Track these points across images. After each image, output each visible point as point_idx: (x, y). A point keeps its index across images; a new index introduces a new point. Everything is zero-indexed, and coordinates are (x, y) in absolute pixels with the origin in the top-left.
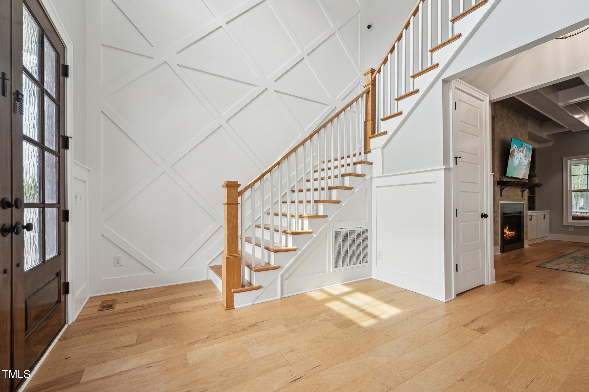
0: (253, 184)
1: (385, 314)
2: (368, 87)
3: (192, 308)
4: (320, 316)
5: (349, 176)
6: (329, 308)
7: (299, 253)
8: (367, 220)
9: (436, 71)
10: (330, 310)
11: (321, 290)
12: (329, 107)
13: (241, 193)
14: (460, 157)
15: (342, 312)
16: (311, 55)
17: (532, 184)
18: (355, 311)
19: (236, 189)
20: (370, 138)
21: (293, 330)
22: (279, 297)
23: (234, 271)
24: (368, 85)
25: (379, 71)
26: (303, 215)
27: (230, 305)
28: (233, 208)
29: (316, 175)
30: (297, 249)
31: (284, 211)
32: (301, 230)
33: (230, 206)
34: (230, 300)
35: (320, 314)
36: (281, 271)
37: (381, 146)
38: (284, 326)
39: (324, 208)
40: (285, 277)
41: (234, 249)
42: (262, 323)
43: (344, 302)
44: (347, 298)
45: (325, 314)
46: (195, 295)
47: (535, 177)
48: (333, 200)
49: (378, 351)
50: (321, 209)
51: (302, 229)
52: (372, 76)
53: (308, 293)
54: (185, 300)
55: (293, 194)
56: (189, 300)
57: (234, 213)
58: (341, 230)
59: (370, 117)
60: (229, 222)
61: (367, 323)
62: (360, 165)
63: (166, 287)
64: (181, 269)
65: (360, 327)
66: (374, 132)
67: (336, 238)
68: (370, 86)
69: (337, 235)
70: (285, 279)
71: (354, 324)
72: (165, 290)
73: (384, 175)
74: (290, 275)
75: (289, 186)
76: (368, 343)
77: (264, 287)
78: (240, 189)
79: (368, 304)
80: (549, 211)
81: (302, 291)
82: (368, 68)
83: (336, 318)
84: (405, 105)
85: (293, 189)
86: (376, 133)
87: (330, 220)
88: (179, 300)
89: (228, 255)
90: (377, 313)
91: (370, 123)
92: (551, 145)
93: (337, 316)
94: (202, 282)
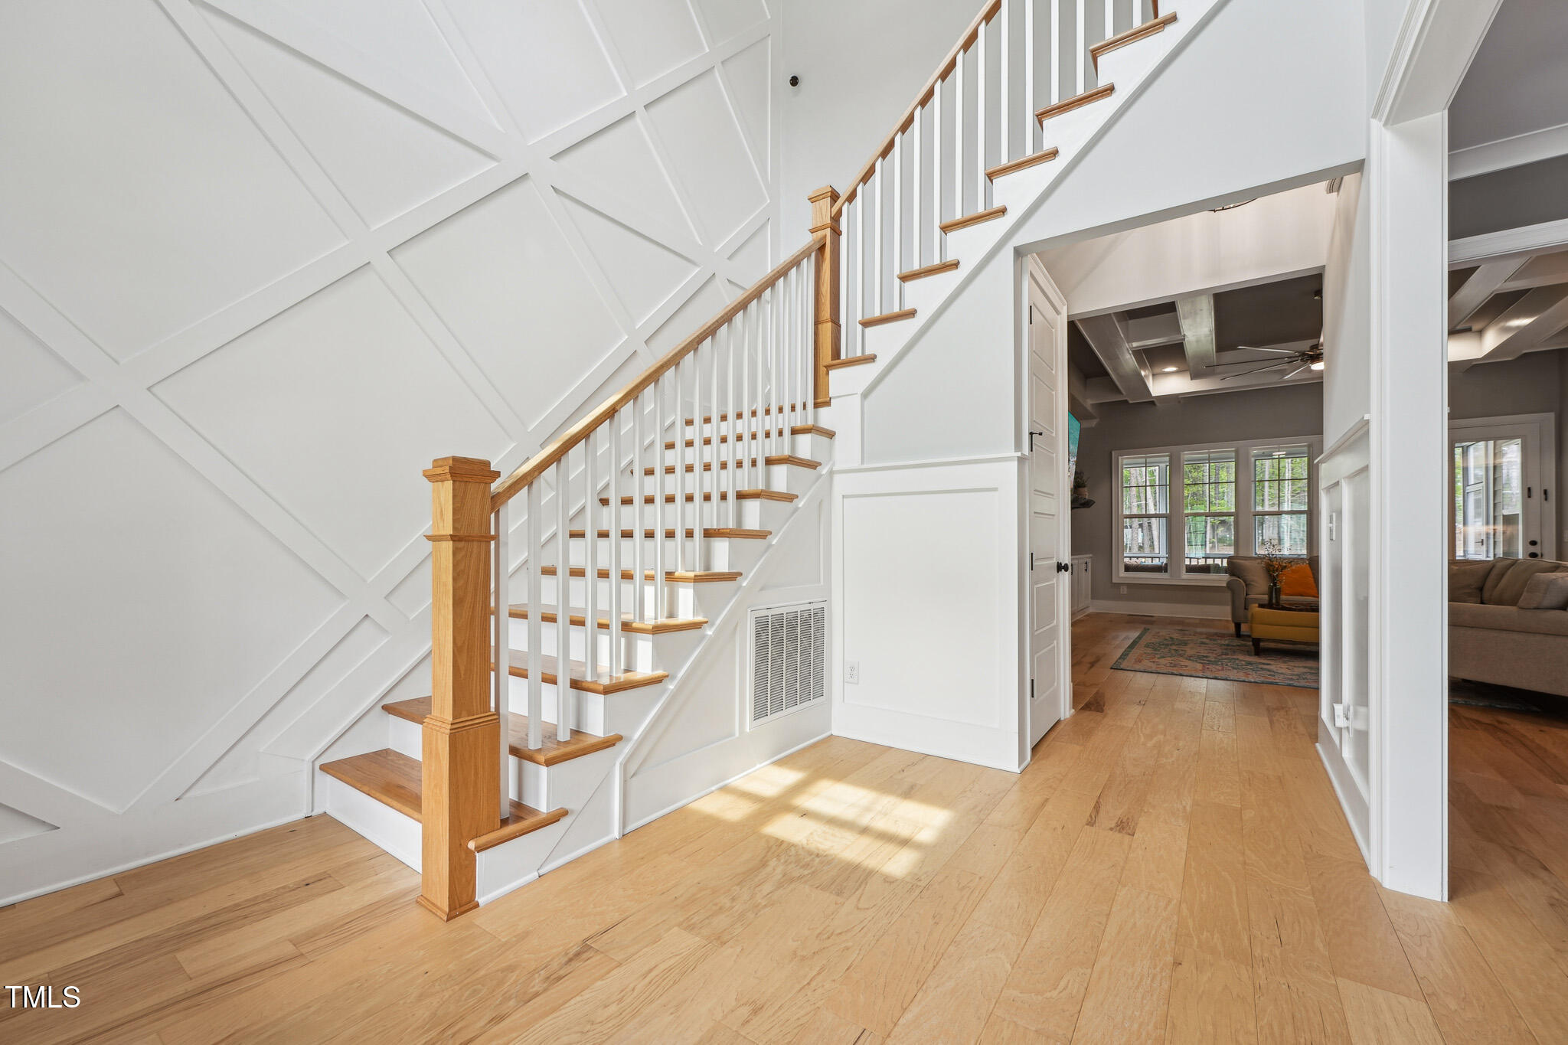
0: (536, 473)
1: (922, 828)
2: (820, 234)
3: (296, 942)
4: (769, 869)
5: (786, 463)
6: (777, 839)
7: (671, 687)
8: (822, 583)
9: (1000, 226)
10: (783, 846)
11: (725, 789)
12: (697, 270)
13: (497, 501)
14: (1041, 434)
15: (822, 847)
16: (654, 110)
17: (1083, 501)
18: (849, 837)
19: (482, 485)
20: (829, 367)
21: (719, 937)
22: (616, 834)
23: (476, 774)
24: (822, 228)
25: (852, 197)
26: (676, 574)
27: (462, 900)
28: (471, 553)
29: (672, 458)
30: (668, 676)
31: (575, 562)
32: (667, 617)
33: (461, 545)
34: (464, 880)
35: (764, 864)
36: (624, 750)
37: (861, 389)
38: (685, 929)
39: (732, 551)
40: (632, 769)
41: (476, 696)
42: (606, 936)
43: (805, 814)
44: (805, 801)
45: (780, 860)
46: (283, 887)
47: (1085, 487)
48: (748, 528)
49: (972, 938)
50: (722, 556)
51: (671, 615)
52: (831, 207)
53: (696, 806)
54: (245, 917)
55: (605, 509)
56: (267, 913)
57: (477, 571)
58: (769, 613)
59: (826, 313)
60: (457, 602)
61: (899, 864)
62: (810, 435)
63: (120, 879)
64: (194, 793)
65: (889, 880)
66: (836, 354)
67: (758, 635)
68: (828, 231)
69: (761, 625)
70: (632, 774)
71: (870, 873)
72: (120, 894)
73: (866, 466)
74: (645, 761)
75: (594, 485)
76: (937, 923)
77: (572, 811)
78: (495, 486)
79: (868, 809)
80: (1091, 555)
81: (675, 802)
82: (821, 185)
83: (813, 869)
84: (925, 295)
85: (604, 496)
86: (843, 356)
87: (744, 584)
88: (213, 921)
89: (453, 719)
90: (904, 831)
91: (827, 328)
92: (1093, 426)
93: (813, 860)
94: (290, 831)
